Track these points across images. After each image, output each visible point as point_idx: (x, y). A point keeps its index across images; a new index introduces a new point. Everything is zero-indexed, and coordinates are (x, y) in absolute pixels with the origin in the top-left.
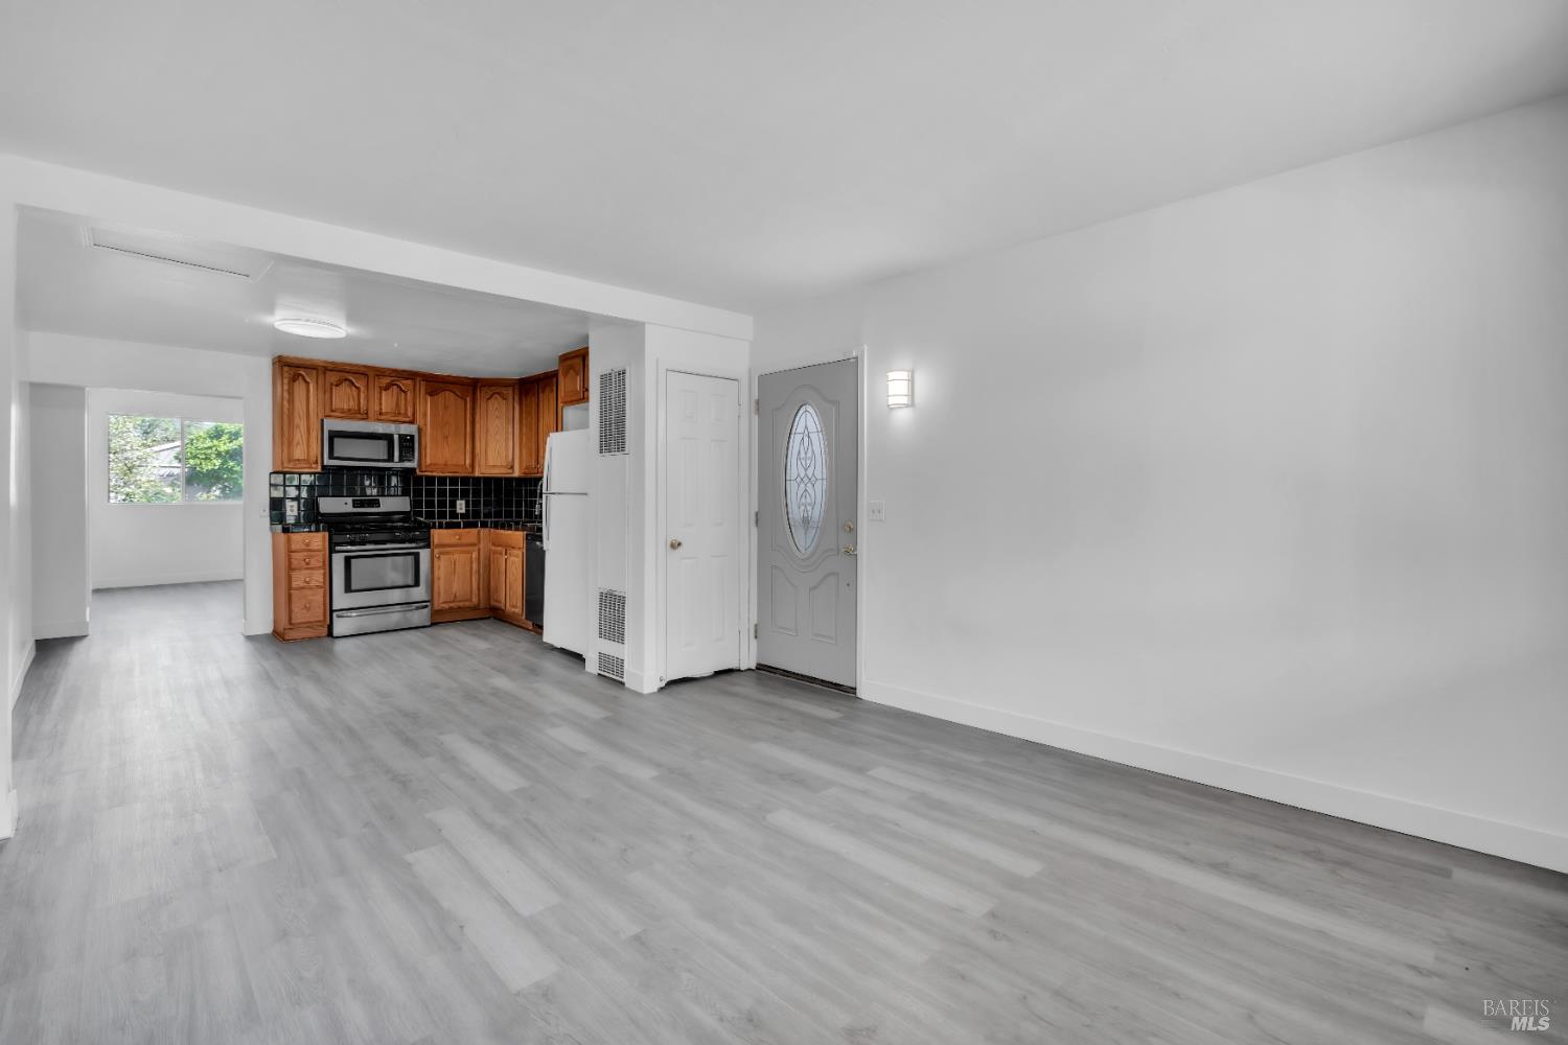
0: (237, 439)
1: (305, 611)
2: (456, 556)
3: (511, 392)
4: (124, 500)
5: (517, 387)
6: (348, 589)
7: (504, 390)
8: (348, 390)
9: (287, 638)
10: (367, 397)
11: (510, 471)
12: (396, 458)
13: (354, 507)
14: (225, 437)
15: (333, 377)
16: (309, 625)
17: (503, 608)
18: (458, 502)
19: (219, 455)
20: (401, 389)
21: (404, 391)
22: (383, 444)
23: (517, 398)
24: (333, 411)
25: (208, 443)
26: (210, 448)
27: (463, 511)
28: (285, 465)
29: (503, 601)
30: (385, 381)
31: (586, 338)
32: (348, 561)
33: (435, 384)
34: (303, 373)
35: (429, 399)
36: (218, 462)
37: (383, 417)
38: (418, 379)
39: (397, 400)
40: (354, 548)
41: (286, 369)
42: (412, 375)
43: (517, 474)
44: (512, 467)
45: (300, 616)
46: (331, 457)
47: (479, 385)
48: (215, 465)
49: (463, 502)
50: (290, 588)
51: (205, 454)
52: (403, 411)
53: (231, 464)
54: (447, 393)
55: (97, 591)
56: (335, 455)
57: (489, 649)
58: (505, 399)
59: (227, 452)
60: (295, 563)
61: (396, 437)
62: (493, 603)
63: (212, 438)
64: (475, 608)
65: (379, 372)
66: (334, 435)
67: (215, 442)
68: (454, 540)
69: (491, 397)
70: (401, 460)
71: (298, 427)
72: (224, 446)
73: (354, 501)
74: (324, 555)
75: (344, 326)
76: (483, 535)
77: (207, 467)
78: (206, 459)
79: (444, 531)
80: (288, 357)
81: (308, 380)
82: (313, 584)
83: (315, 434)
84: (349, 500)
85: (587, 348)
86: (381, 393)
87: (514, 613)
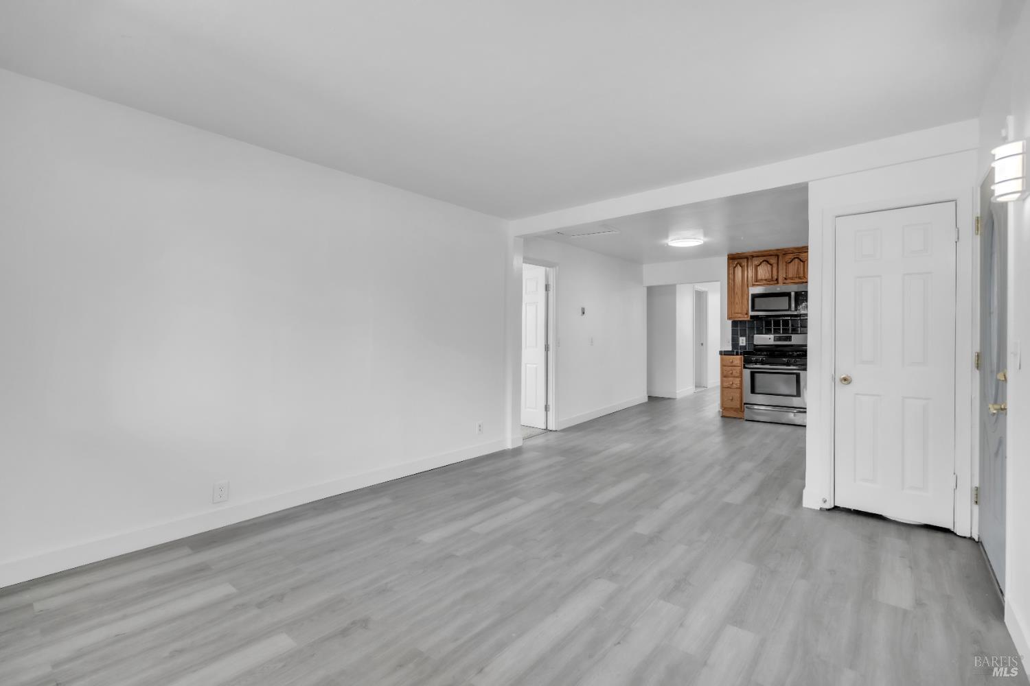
1: (729, 401)
6: (753, 391)
8: (766, 267)
9: (722, 414)
10: (778, 269)
12: (793, 308)
13: (774, 341)
16: (734, 410)
21: (802, 261)
22: (785, 299)
24: (756, 281)
32: (753, 374)
37: (787, 281)
39: (798, 268)
41: (731, 261)
45: (727, 403)
46: (753, 309)
56: (756, 309)
60: (725, 373)
61: (793, 294)
66: (754, 297)
70: (796, 310)
71: (737, 294)
73: (775, 337)
74: (739, 370)
75: (702, 238)
80: (740, 254)
81: (743, 265)
82: (734, 385)
83: (746, 297)
84: (772, 337)
86: (786, 266)
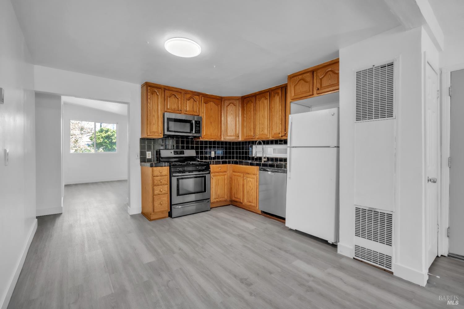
0: (107, 132)
1: (160, 205)
2: (218, 177)
3: (238, 102)
4: (75, 152)
5: (240, 100)
6: (178, 194)
7: (235, 102)
8: (174, 99)
9: (152, 218)
10: (181, 103)
11: (237, 138)
12: (194, 132)
13: (174, 154)
14: (104, 132)
15: (168, 93)
16: (162, 212)
17: (242, 202)
18: (212, 152)
19: (102, 138)
20: (194, 100)
22: (188, 125)
23: (240, 105)
24: (168, 109)
25: (99, 134)
26: (100, 135)
27: (214, 156)
28: (149, 134)
29: (242, 198)
30: (188, 96)
31: (337, 53)
32: (178, 180)
33: (207, 98)
34: (156, 91)
35: (205, 104)
36: (102, 140)
38: (201, 96)
39: (193, 105)
40: (180, 174)
41: (149, 88)
42: (199, 94)
43: (240, 139)
44: (238, 137)
45: (158, 207)
46: (168, 130)
47: (223, 100)
48: (101, 141)
49: (214, 152)
50: (154, 195)
51: (98, 137)
52: (195, 110)
53: (106, 140)
54: (212, 102)
55: (66, 186)
56: (170, 129)
57: (256, 229)
58: (235, 106)
59: (105, 137)
60: (156, 182)
61: (194, 122)
62: (234, 199)
63: (100, 132)
64: (226, 201)
65: (186, 92)
66: (169, 120)
67: (101, 133)
68: (218, 170)
69: (229, 104)
71: (154, 116)
72: (104, 135)
73: (174, 151)
74: (168, 177)
76: (229, 167)
77: (99, 141)
78: (98, 139)
79: (215, 166)
80: (150, 83)
81: (158, 94)
82: (164, 192)
83: (161, 120)
84: (172, 151)
85: (339, 59)
86: (187, 102)
87: (250, 205)
